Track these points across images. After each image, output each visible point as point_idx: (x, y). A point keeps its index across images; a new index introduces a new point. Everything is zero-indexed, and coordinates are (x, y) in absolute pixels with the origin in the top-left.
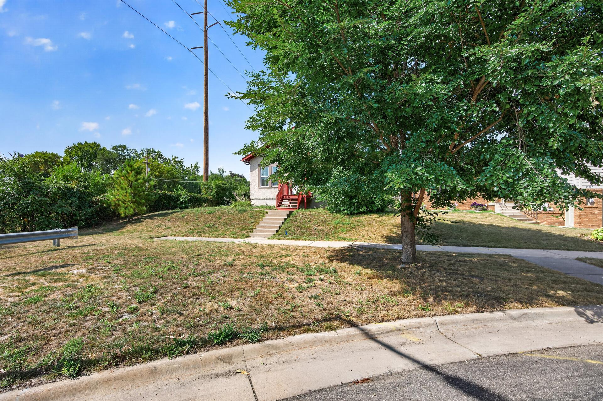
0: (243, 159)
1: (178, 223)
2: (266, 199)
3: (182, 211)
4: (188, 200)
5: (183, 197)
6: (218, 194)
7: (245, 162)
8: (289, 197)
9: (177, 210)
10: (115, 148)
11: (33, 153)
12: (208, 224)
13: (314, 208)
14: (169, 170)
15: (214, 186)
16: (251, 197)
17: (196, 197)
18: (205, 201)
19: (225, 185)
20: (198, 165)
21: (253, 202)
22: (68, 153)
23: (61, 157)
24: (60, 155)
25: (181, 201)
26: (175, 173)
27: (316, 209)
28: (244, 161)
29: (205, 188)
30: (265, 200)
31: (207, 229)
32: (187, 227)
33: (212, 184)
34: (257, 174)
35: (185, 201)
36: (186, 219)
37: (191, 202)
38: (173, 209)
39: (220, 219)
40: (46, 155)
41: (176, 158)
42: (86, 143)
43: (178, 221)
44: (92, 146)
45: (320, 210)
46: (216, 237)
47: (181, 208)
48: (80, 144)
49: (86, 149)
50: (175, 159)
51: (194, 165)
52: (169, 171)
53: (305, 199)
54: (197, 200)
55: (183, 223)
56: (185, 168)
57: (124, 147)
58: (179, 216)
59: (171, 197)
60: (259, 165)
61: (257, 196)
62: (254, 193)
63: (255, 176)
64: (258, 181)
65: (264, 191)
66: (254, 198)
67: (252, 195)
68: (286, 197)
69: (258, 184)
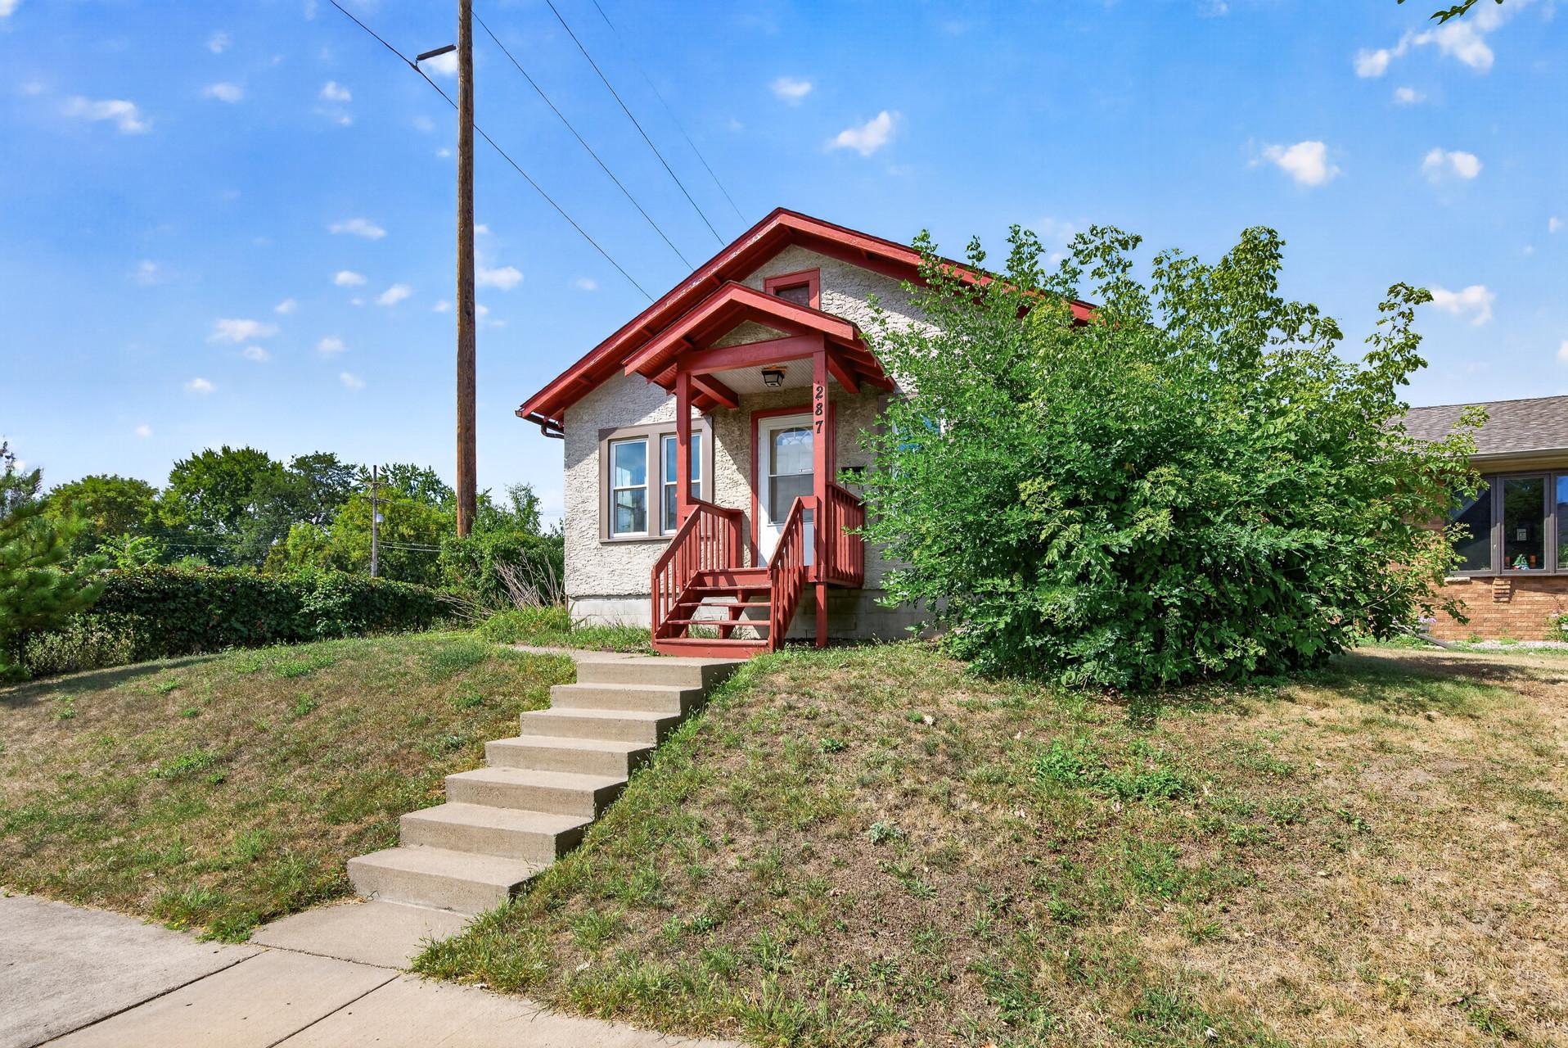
0: (525, 406)
5: (319, 595)
7: (544, 424)
8: (731, 582)
10: (301, 463)
11: (78, 480)
13: (869, 642)
16: (570, 588)
21: (578, 612)
22: (177, 481)
23: (156, 491)
24: (152, 485)
27: (883, 650)
28: (531, 417)
34: (594, 479)
40: (111, 486)
42: (226, 450)
44: (241, 458)
45: (908, 653)
48: (209, 454)
49: (225, 467)
53: (820, 591)
57: (328, 461)
60: (601, 431)
61: (596, 583)
62: (580, 566)
63: (586, 485)
64: (598, 512)
65: (625, 559)
66: (580, 594)
67: (572, 576)
68: (716, 583)
69: (598, 526)
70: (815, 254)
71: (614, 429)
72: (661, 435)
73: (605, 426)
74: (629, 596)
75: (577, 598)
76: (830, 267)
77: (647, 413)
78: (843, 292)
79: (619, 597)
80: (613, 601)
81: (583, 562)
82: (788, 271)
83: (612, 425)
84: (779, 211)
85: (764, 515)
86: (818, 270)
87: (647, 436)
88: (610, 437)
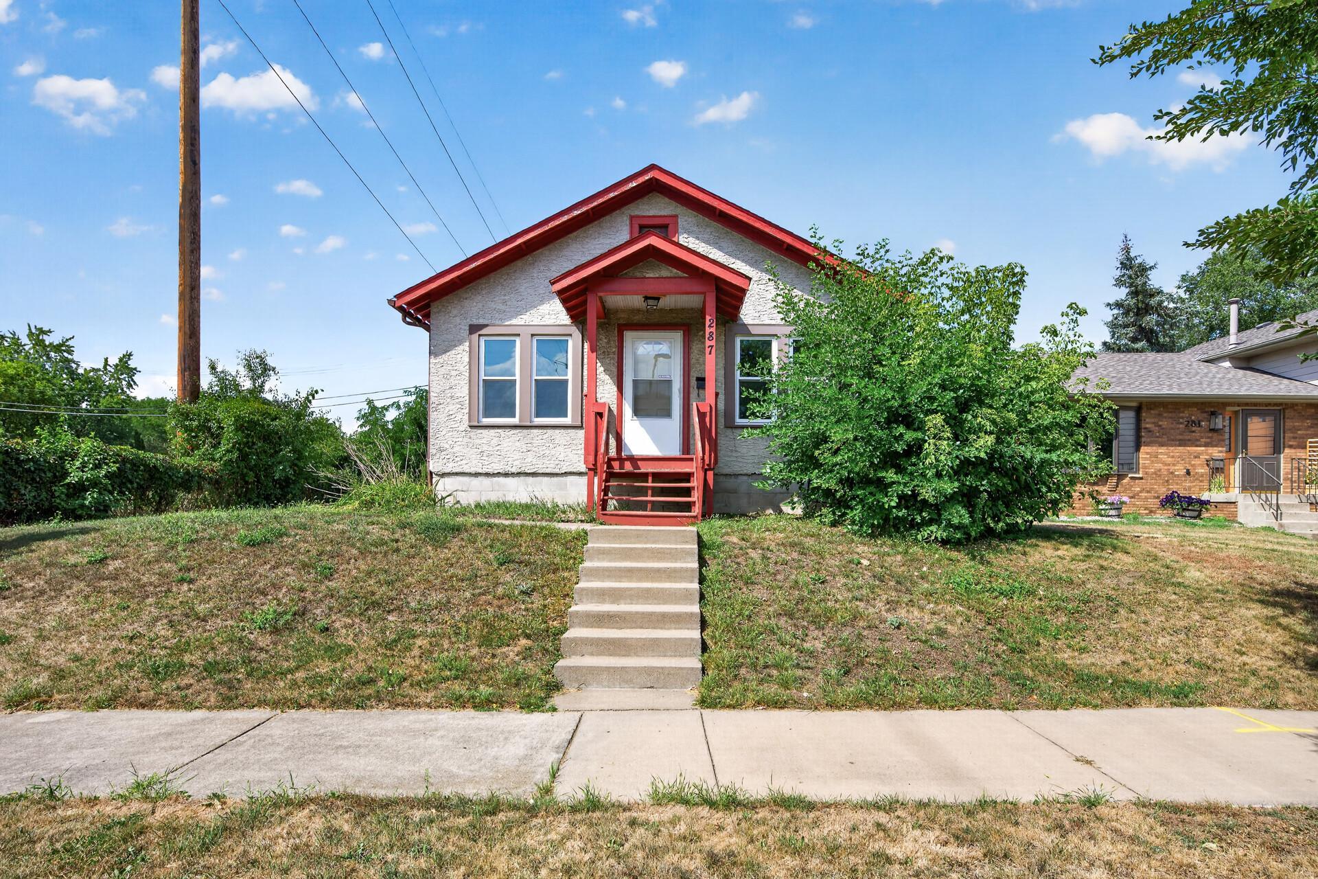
0: (399, 296)
1: (64, 606)
2: (506, 475)
3: (84, 531)
4: (109, 476)
5: (84, 465)
6: (244, 457)
7: (405, 313)
8: (636, 466)
9: (53, 525)
12: (269, 607)
14: (11, 372)
15: (228, 423)
16: (433, 465)
17: (146, 466)
18: (190, 481)
19: (274, 419)
20: (132, 364)
21: (443, 487)
25: (73, 478)
26: (39, 386)
28: (400, 309)
29: (188, 429)
30: (501, 480)
31: (264, 641)
32: (129, 629)
33: (220, 415)
34: (463, 367)
35: (95, 483)
36: (114, 577)
37: (122, 485)
38: (30, 520)
39: (329, 574)
41: (42, 331)
43: (59, 591)
46: (346, 703)
47: (72, 515)
50: (37, 336)
51: (114, 361)
52: (12, 378)
53: (710, 475)
54: (152, 477)
55: (102, 606)
56: (81, 371)
58: (72, 559)
59: (19, 462)
60: (471, 326)
61: (464, 462)
62: (447, 446)
63: (454, 373)
64: (467, 398)
65: (495, 441)
66: (447, 471)
67: (438, 455)
68: (622, 467)
69: (467, 411)
70: (674, 203)
71: (486, 326)
72: (532, 335)
73: (475, 322)
74: (499, 474)
75: (443, 475)
76: (686, 218)
77: (518, 313)
78: (697, 238)
79: (487, 475)
80: (480, 478)
81: (450, 442)
82: (651, 213)
83: (481, 321)
84: (653, 167)
85: (628, 410)
86: (676, 217)
87: (519, 335)
88: (481, 333)
